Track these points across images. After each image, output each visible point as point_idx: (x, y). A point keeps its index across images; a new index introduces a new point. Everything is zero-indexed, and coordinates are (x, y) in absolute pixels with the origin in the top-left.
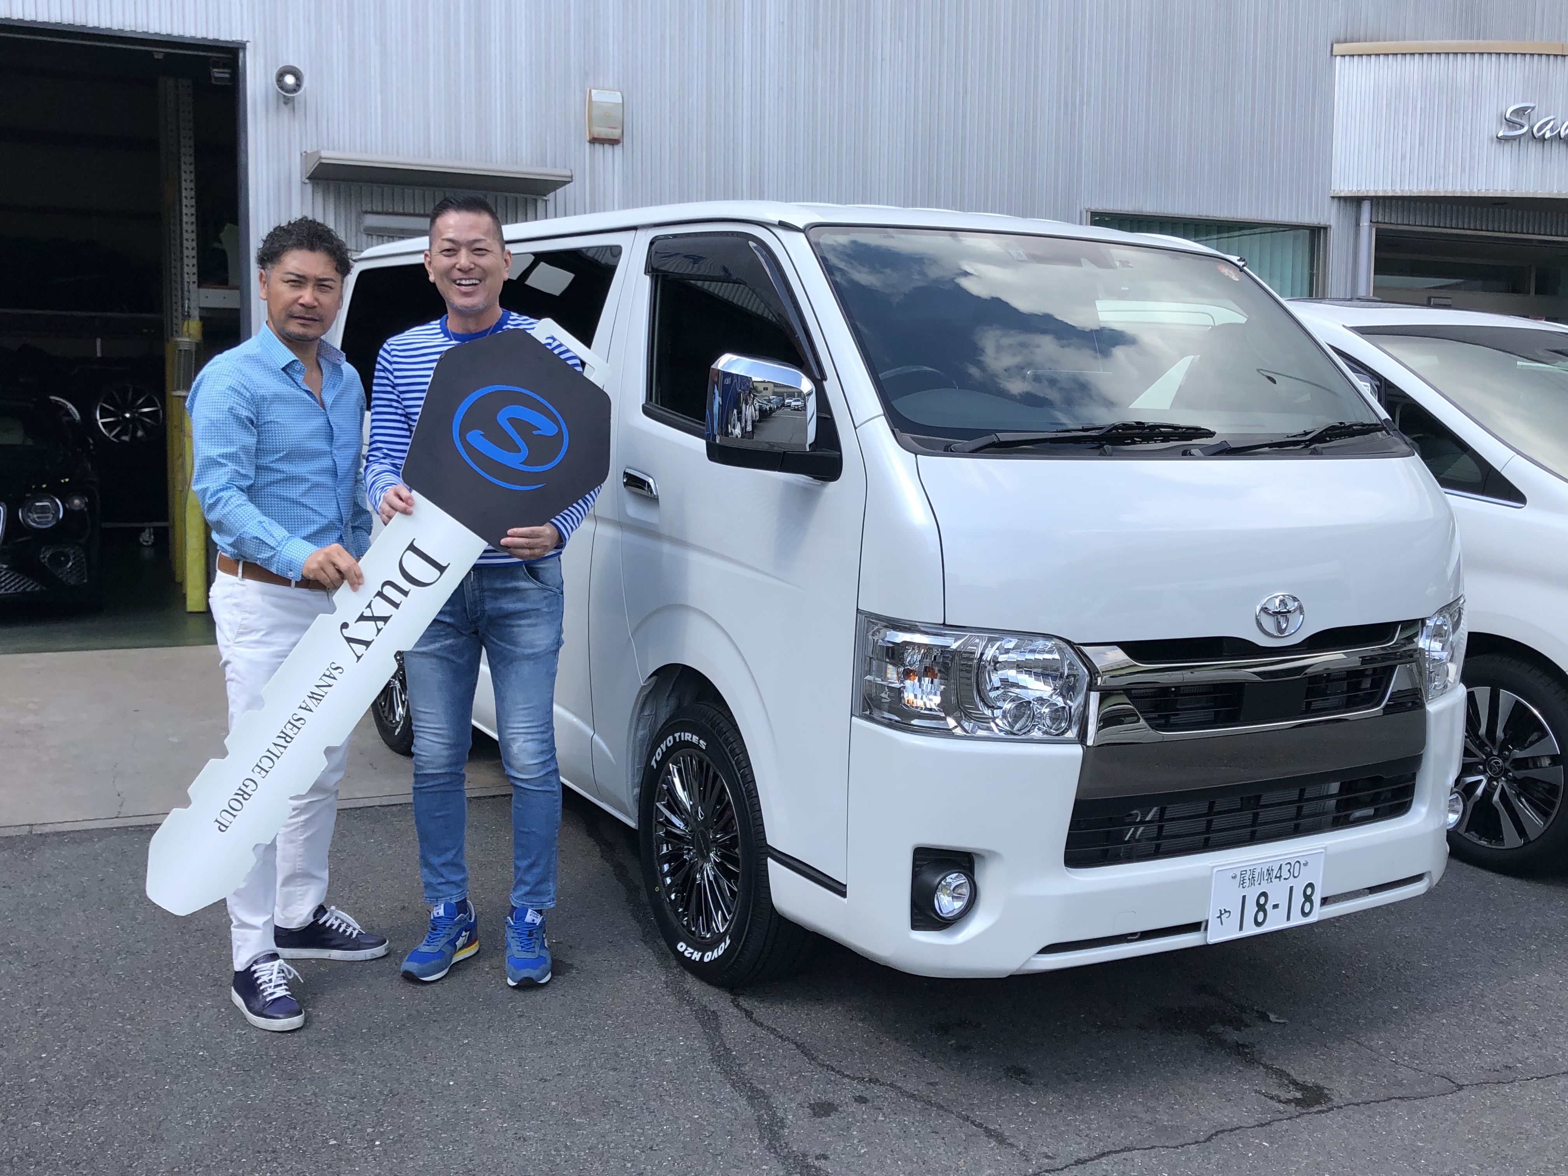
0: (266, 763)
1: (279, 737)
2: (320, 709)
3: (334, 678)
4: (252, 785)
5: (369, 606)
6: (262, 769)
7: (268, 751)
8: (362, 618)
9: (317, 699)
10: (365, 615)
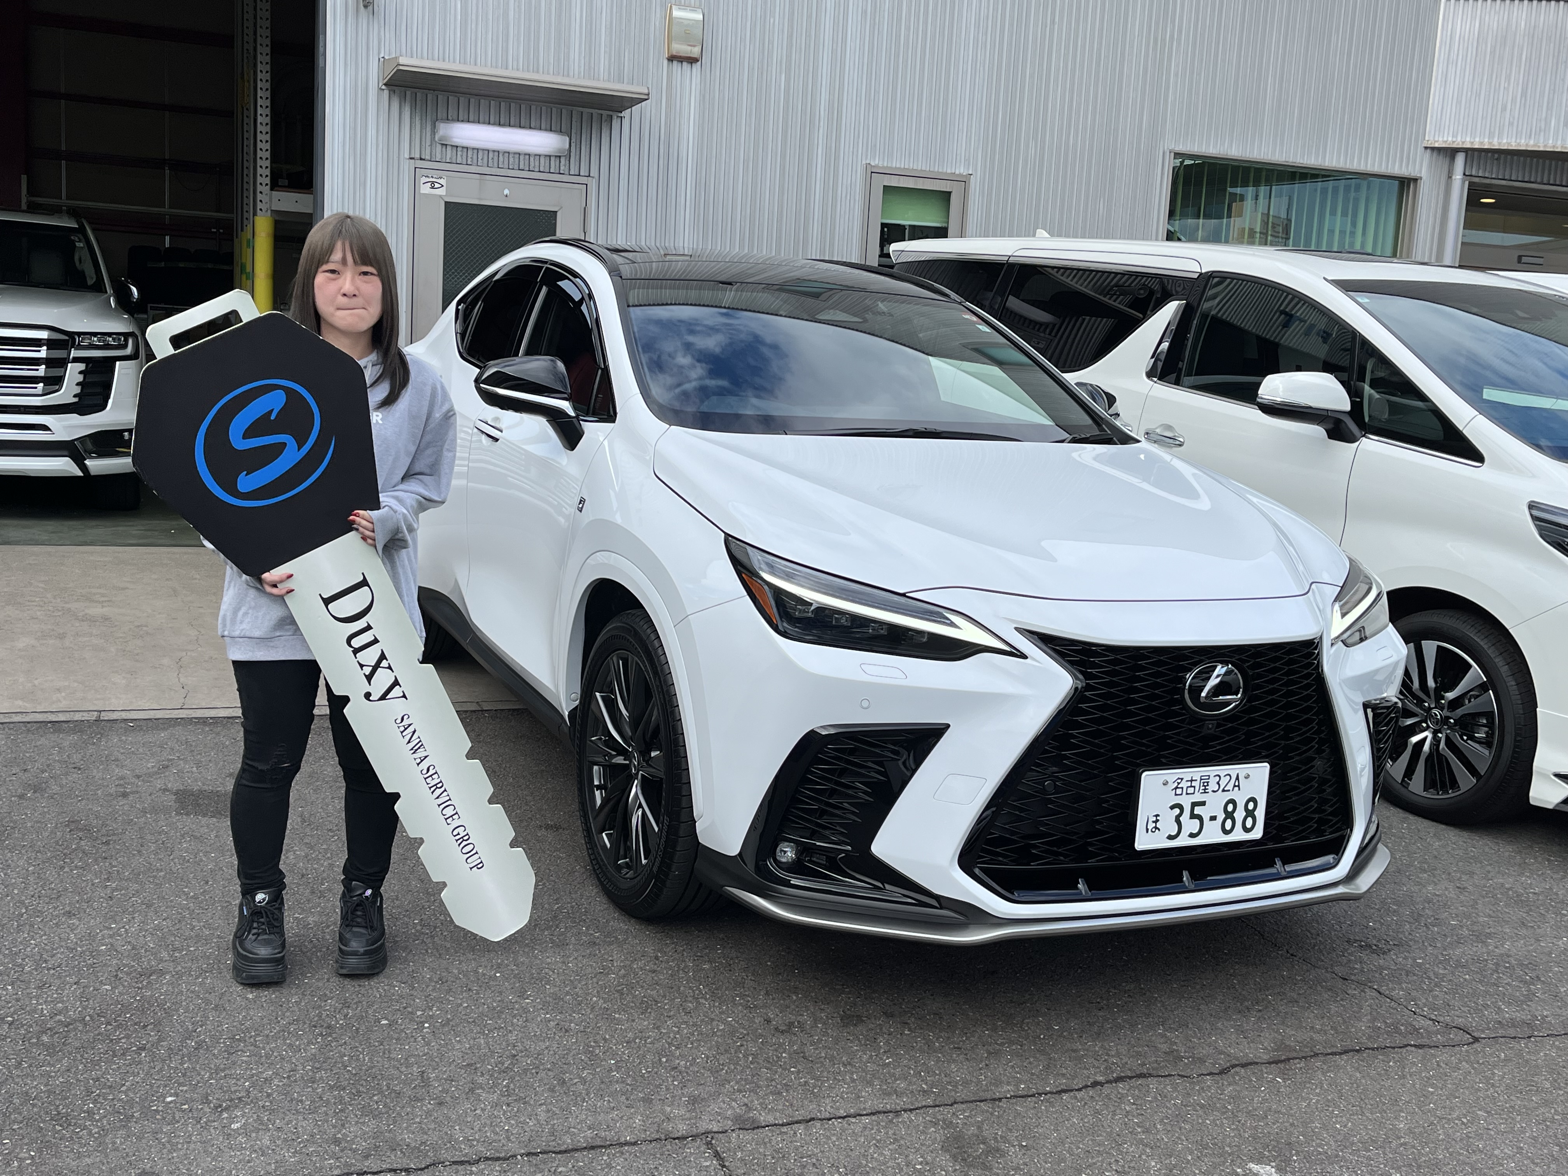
0: (449, 811)
1: (433, 792)
2: (430, 748)
4: (460, 830)
5: (362, 666)
6: (451, 816)
7: (439, 805)
8: (369, 677)
9: (419, 748)
10: (367, 674)
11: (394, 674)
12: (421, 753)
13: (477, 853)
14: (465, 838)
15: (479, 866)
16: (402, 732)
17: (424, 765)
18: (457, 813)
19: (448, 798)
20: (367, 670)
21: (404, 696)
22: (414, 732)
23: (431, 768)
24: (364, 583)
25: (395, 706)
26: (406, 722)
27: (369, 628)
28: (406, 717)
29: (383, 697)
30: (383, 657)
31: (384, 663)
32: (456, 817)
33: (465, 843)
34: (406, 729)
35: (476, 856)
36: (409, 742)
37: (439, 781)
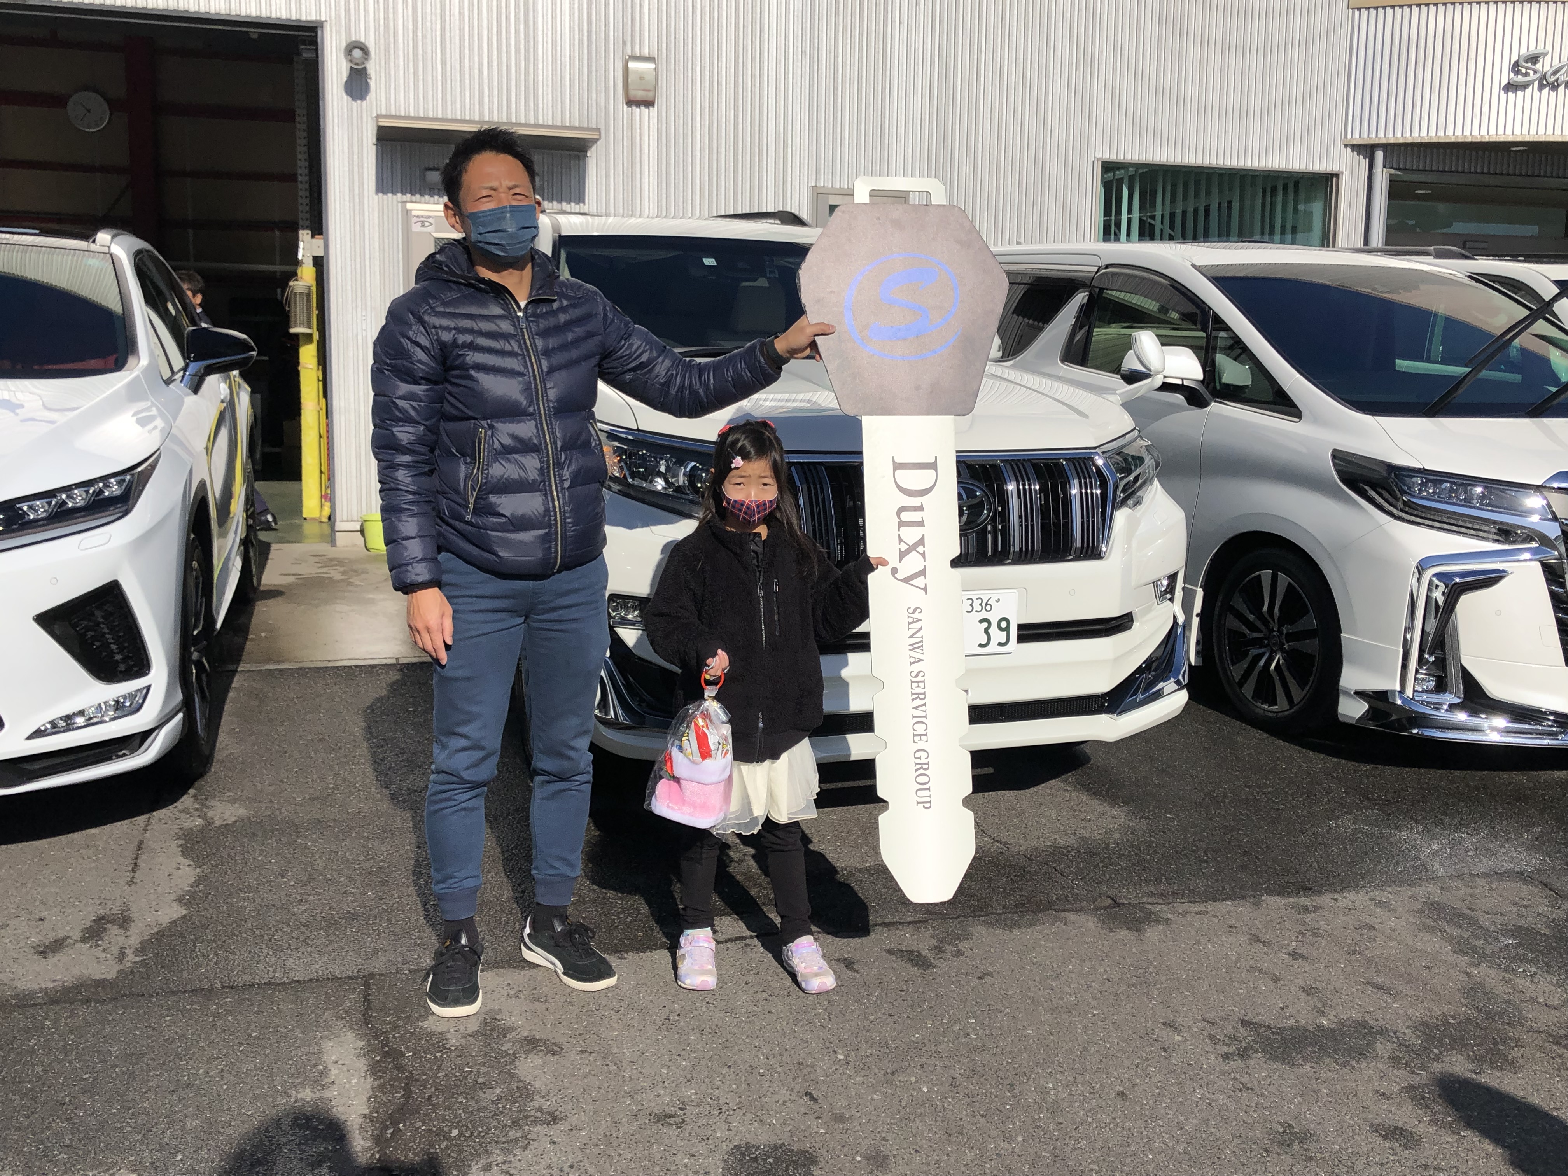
0: (920, 729)
1: (913, 700)
2: (927, 654)
3: (919, 620)
4: (923, 755)
5: (901, 540)
6: (921, 735)
7: (914, 717)
8: (902, 555)
9: (918, 648)
10: (902, 550)
11: (925, 563)
12: (917, 655)
13: (929, 789)
14: (925, 766)
15: (927, 805)
16: (909, 623)
17: (916, 668)
18: (926, 735)
19: (924, 714)
20: (904, 547)
21: (925, 589)
22: (920, 629)
23: (922, 674)
24: (933, 466)
25: (911, 596)
26: (917, 615)
27: (920, 508)
28: (919, 610)
29: (907, 580)
30: (921, 542)
31: (920, 549)
32: (924, 738)
33: (921, 771)
34: (913, 622)
35: (927, 793)
36: (911, 637)
37: (923, 691)
